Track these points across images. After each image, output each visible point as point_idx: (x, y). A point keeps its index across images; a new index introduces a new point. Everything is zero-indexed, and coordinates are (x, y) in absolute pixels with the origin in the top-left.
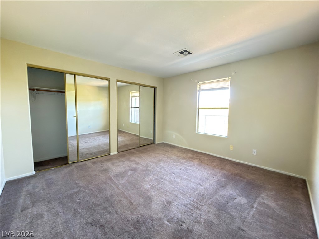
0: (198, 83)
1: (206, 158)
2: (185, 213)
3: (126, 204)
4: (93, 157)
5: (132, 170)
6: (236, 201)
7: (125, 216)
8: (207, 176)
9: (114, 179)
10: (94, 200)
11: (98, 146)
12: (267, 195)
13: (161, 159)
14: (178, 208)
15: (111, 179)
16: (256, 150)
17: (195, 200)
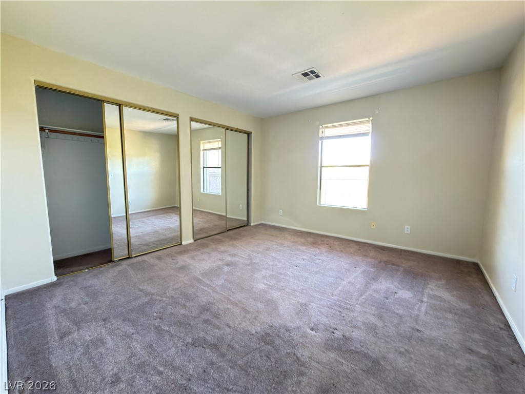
0: (321, 127)
1: (337, 243)
2: (332, 316)
3: (239, 313)
4: (151, 248)
5: (228, 265)
6: (397, 296)
7: (243, 329)
8: (347, 266)
9: (204, 280)
10: (183, 311)
11: (154, 232)
12: (436, 285)
13: (268, 246)
14: (320, 311)
15: (198, 280)
16: (409, 227)
17: (341, 299)
